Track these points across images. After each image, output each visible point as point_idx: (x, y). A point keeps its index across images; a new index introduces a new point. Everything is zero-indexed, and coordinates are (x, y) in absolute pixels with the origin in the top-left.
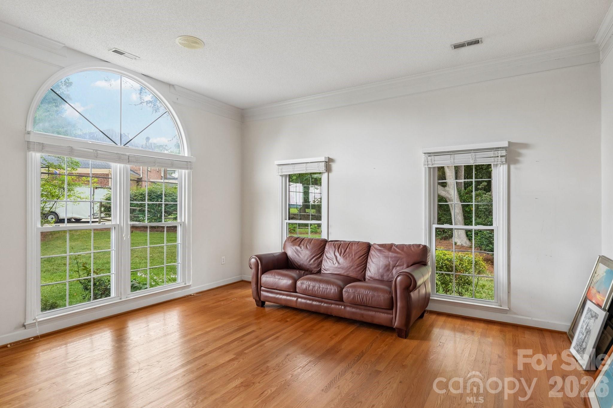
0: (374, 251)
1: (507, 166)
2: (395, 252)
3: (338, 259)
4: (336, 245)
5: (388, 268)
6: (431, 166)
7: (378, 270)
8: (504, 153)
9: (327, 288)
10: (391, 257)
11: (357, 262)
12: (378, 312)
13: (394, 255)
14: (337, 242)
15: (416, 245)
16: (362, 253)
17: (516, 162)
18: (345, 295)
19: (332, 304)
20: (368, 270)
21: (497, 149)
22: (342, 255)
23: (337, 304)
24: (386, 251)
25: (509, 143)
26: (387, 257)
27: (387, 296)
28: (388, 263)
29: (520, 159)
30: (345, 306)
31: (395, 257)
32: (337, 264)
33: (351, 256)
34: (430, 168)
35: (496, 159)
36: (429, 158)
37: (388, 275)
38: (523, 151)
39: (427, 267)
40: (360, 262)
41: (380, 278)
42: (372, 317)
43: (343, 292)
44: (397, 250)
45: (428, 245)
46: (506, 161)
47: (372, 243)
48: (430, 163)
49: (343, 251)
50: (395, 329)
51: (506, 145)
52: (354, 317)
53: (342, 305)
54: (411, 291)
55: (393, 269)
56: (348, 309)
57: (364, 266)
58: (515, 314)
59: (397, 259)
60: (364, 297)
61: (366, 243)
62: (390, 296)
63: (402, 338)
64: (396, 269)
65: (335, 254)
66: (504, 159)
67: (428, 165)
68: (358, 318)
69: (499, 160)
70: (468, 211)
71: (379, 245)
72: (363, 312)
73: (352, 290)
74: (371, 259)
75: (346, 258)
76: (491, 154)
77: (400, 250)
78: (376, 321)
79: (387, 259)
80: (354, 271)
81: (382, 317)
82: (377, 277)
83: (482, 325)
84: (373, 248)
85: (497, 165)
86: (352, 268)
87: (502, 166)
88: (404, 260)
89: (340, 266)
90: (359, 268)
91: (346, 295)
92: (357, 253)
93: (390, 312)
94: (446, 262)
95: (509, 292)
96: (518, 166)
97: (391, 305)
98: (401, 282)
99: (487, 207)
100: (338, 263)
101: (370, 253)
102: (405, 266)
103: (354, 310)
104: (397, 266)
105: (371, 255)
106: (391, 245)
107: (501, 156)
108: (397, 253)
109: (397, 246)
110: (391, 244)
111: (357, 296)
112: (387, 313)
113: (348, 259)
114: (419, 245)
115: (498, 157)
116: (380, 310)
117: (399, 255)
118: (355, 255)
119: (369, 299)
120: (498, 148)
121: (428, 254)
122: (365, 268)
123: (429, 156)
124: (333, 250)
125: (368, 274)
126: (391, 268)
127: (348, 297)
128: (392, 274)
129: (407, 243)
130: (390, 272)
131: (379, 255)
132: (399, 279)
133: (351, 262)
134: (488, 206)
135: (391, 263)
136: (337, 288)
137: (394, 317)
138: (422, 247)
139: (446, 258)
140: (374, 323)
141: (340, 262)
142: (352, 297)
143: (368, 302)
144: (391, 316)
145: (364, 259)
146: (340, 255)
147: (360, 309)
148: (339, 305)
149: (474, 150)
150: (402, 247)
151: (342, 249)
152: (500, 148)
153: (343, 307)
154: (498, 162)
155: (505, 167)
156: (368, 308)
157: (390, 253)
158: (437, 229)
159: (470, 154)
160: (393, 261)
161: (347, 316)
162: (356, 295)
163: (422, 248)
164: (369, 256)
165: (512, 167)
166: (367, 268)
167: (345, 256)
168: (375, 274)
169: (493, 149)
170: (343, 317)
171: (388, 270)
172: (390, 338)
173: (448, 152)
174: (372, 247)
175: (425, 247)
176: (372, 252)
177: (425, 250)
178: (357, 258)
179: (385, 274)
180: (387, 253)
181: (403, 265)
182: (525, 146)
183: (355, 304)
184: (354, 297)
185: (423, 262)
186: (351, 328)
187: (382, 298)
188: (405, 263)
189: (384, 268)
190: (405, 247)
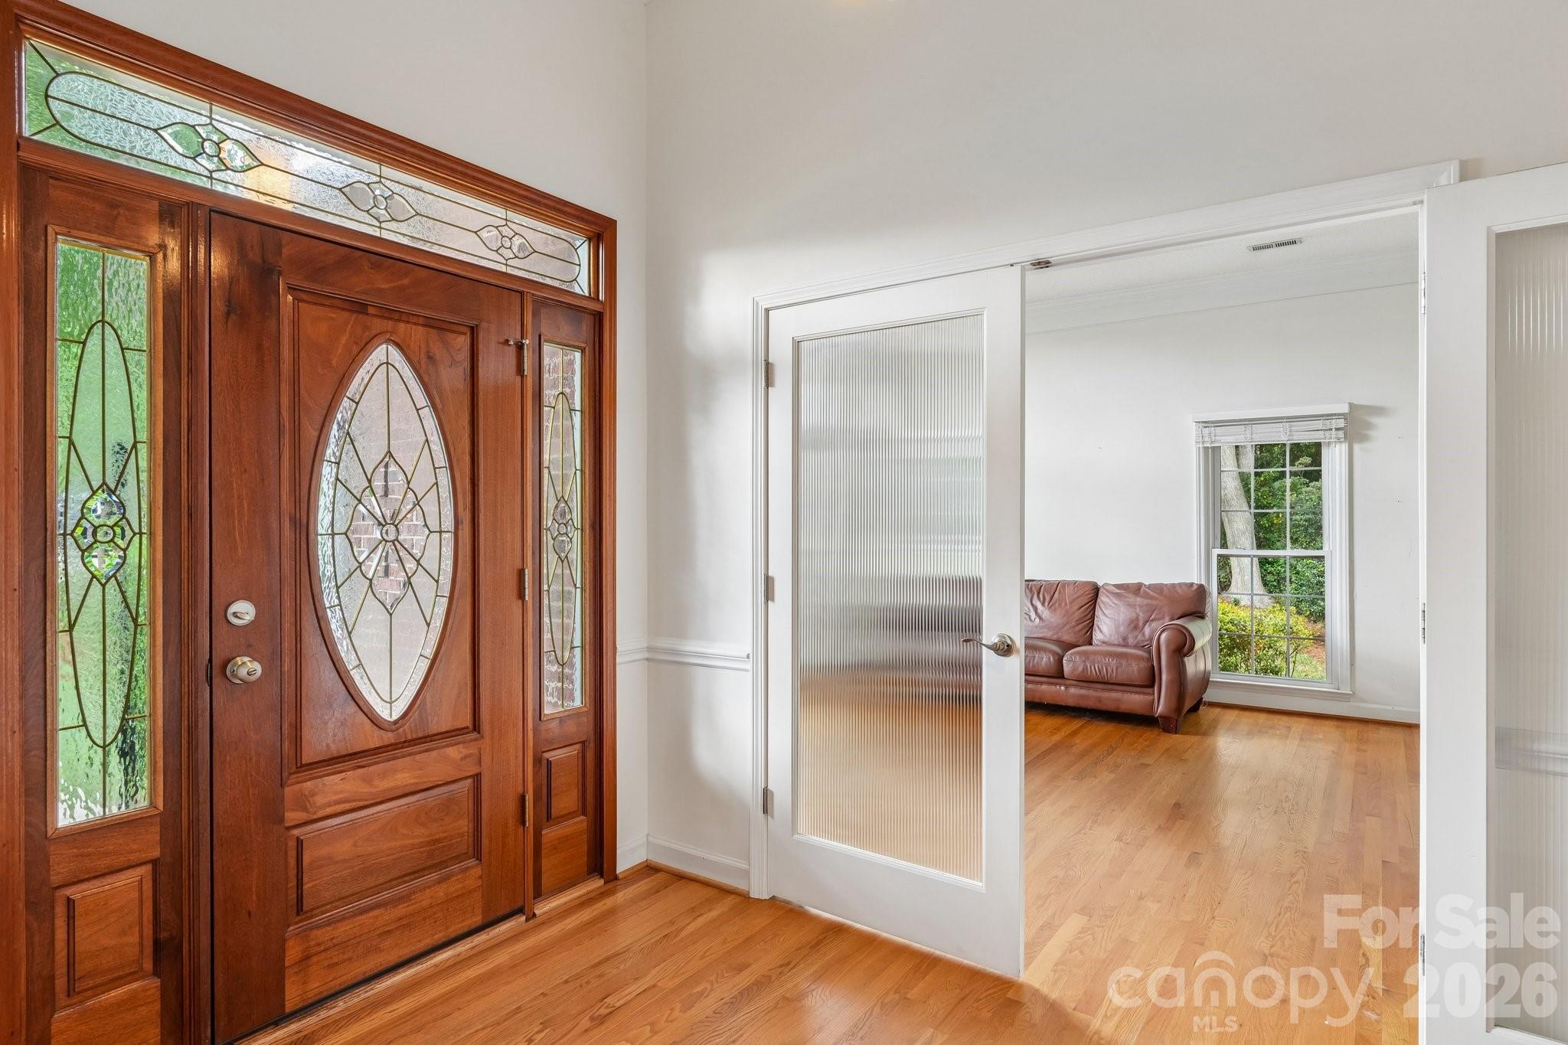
0: (1107, 596)
1: (1347, 445)
2: (1147, 596)
3: (1039, 611)
4: (1033, 588)
5: (1135, 626)
6: (1209, 445)
7: (1117, 628)
8: (1341, 423)
9: (1034, 657)
10: (1141, 606)
11: (1078, 615)
12: (1127, 692)
13: (1146, 601)
14: (1034, 583)
15: (1186, 584)
16: (1086, 599)
17: (1364, 438)
18: (1067, 668)
19: (1042, 683)
20: (1097, 629)
21: (1329, 416)
22: (1046, 604)
23: (1052, 684)
24: (1130, 596)
25: (1351, 405)
26: (1132, 606)
27: (1143, 665)
28: (1134, 615)
29: (1371, 433)
30: (1067, 687)
31: (1147, 605)
32: (1037, 620)
33: (1063, 604)
34: (1206, 449)
35: (1329, 432)
36: (1206, 431)
37: (1136, 637)
38: (1375, 420)
39: (1205, 621)
40: (1083, 615)
41: (1122, 642)
42: (1117, 700)
43: (1064, 661)
44: (1151, 593)
45: (1203, 583)
46: (1345, 437)
47: (1100, 584)
48: (1206, 439)
49: (1048, 598)
50: (1157, 718)
51: (1345, 409)
52: (1084, 704)
53: (1060, 685)
54: (1185, 655)
55: (1144, 625)
56: (1073, 690)
57: (1088, 624)
58: (1363, 701)
59: (1152, 609)
60: (1102, 668)
61: (1090, 583)
62: (1150, 664)
63: (1170, 733)
64: (1150, 625)
65: (1034, 602)
66: (1341, 434)
67: (1203, 442)
68: (1091, 704)
69: (1333, 436)
70: (1265, 527)
71: (1114, 585)
72: (1099, 694)
73: (1080, 658)
74: (1101, 610)
75: (1055, 610)
76: (1319, 424)
77: (1157, 593)
78: (1124, 708)
79: (1131, 610)
80: (1070, 631)
81: (1133, 701)
82: (1115, 639)
83: (1305, 720)
84: (1104, 591)
85: (1329, 444)
86: (1068, 626)
87: (1338, 446)
88: (1166, 609)
89: (1044, 624)
90: (1080, 626)
91: (1071, 666)
92: (1074, 600)
93: (1150, 690)
94: (1230, 625)
95: (1352, 664)
96: (1367, 445)
97: (1151, 680)
98: (1169, 642)
99: (1310, 516)
100: (1040, 618)
101: (1098, 600)
102: (1167, 619)
103: (1083, 692)
104: (1153, 620)
105: (1102, 606)
106: (1139, 586)
107: (1337, 429)
108: (1152, 598)
109: (1150, 587)
110: (1139, 583)
111: (1091, 667)
112: (1144, 693)
113: (1059, 611)
114: (1192, 584)
115: (1331, 429)
116: (1131, 689)
117: (1155, 602)
118: (1071, 603)
119: (1113, 671)
120: (1332, 415)
121: (1207, 601)
122: (1091, 627)
123: (1205, 427)
124: (1028, 597)
125: (1097, 636)
126: (1141, 624)
127: (1074, 669)
128: (1144, 635)
129: (1167, 580)
130: (1138, 631)
131: (1116, 602)
132: (1163, 636)
133: (1064, 615)
134: (1314, 513)
135: (1141, 615)
136: (1054, 657)
137: (1156, 700)
138: (1195, 587)
139: (1228, 619)
140: (1120, 711)
141: (1044, 616)
142: (1080, 669)
143: (1111, 675)
144: (1151, 697)
145: (1089, 610)
146: (1043, 604)
147: (1096, 690)
148: (1056, 684)
149: (1288, 418)
150: (1159, 588)
151: (1046, 594)
152: (1335, 414)
153: (1063, 688)
154: (1331, 438)
155: (1344, 447)
156: (1110, 687)
157: (1138, 599)
158: (1219, 555)
159: (1281, 425)
160: (1144, 613)
161: (1071, 702)
162: (1089, 666)
163: (1197, 589)
164: (1097, 605)
165: (1357, 447)
166: (1095, 626)
167: (1052, 605)
168: (1111, 635)
169: (1322, 416)
170: (1063, 704)
171: (1136, 627)
172: (1150, 734)
173: (1240, 420)
174: (1101, 590)
175: (1201, 586)
176: (1103, 598)
177: (1201, 592)
178: (1076, 608)
179: (1130, 636)
180: (1131, 599)
181: (1163, 618)
182: (1379, 411)
183: (1085, 681)
184: (1085, 669)
185: (1200, 613)
186: (1077, 724)
187: (1134, 670)
188: (1166, 615)
189: (1129, 625)
190: (1165, 588)
